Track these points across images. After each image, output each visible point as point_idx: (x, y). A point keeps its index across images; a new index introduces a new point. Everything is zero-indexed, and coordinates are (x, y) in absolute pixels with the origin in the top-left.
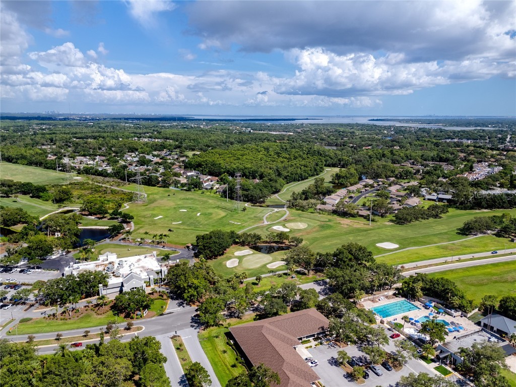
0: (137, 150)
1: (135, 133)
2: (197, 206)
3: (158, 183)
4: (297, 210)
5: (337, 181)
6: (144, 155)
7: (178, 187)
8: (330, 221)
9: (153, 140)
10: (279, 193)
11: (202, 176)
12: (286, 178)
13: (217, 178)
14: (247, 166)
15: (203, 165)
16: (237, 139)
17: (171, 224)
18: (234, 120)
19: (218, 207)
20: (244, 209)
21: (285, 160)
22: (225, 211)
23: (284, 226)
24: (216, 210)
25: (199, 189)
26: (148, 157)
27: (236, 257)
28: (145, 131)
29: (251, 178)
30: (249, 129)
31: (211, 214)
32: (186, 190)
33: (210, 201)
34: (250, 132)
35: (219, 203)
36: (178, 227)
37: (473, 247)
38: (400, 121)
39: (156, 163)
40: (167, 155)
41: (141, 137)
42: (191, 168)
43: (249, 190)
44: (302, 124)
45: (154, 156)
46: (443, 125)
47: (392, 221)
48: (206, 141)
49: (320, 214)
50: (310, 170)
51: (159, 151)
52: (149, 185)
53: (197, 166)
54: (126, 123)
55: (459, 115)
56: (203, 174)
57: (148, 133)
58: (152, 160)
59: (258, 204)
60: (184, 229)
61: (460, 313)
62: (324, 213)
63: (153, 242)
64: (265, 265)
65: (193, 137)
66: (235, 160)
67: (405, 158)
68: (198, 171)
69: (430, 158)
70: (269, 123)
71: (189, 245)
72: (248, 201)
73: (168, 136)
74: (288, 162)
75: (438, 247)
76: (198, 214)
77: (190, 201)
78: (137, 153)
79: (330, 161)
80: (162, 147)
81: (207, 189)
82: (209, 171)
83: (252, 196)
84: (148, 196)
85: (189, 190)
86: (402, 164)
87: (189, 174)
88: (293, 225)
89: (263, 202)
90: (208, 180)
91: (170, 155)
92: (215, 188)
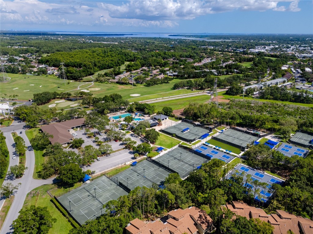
0: (8, 53)
1: (10, 43)
2: (41, 83)
3: (19, 71)
4: (99, 82)
5: (128, 69)
6: (13, 56)
7: (31, 74)
8: (114, 87)
9: (22, 47)
10: (93, 75)
11: (48, 68)
12: (99, 67)
13: (58, 68)
14: (76, 61)
15: (50, 61)
16: (79, 46)
17: (23, 91)
18: (83, 35)
19: (54, 83)
20: (68, 83)
21: (100, 57)
22: (57, 85)
23: (88, 90)
24: (52, 84)
25: (45, 74)
26: (15, 57)
27: (55, 103)
28: (17, 41)
29: (79, 68)
30: (91, 40)
31: (48, 86)
32: (37, 75)
33: (50, 80)
34: (91, 42)
35: (55, 81)
36: (27, 92)
37: (173, 94)
38: (186, 36)
39: (20, 61)
40: (29, 56)
41: (13, 46)
42: (42, 63)
43: (73, 73)
44: (127, 38)
45: (20, 57)
46: (207, 39)
47: (145, 85)
48: (58, 47)
49: (110, 84)
50: (115, 63)
51: (24, 54)
52: (13, 73)
53: (46, 62)
54: (4, 36)
55: (221, 33)
56: (50, 66)
57: (19, 43)
58: (18, 59)
59: (78, 81)
60: (30, 93)
61: (148, 115)
62: (112, 83)
63: (10, 99)
64: (69, 106)
65: (49, 45)
66: (70, 58)
67: (171, 56)
68: (47, 64)
69: (185, 56)
70: (106, 37)
71: (30, 99)
72: (72, 79)
73: (32, 45)
74: (102, 58)
75: (158, 95)
76: (41, 86)
77: (37, 81)
78: (8, 55)
79: (130, 58)
80: (26, 51)
81: (49, 74)
82: (53, 64)
83: (74, 76)
84: (12, 79)
85: (38, 75)
86: (168, 59)
87: (41, 66)
88: (93, 89)
89: (82, 79)
90: (52, 69)
91: (31, 56)
92: (55, 74)
